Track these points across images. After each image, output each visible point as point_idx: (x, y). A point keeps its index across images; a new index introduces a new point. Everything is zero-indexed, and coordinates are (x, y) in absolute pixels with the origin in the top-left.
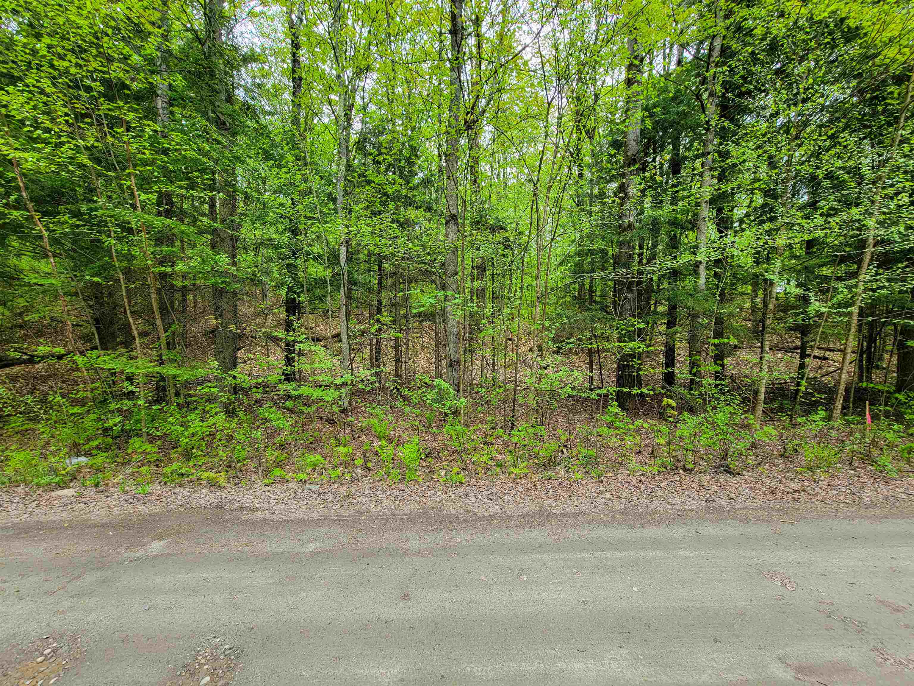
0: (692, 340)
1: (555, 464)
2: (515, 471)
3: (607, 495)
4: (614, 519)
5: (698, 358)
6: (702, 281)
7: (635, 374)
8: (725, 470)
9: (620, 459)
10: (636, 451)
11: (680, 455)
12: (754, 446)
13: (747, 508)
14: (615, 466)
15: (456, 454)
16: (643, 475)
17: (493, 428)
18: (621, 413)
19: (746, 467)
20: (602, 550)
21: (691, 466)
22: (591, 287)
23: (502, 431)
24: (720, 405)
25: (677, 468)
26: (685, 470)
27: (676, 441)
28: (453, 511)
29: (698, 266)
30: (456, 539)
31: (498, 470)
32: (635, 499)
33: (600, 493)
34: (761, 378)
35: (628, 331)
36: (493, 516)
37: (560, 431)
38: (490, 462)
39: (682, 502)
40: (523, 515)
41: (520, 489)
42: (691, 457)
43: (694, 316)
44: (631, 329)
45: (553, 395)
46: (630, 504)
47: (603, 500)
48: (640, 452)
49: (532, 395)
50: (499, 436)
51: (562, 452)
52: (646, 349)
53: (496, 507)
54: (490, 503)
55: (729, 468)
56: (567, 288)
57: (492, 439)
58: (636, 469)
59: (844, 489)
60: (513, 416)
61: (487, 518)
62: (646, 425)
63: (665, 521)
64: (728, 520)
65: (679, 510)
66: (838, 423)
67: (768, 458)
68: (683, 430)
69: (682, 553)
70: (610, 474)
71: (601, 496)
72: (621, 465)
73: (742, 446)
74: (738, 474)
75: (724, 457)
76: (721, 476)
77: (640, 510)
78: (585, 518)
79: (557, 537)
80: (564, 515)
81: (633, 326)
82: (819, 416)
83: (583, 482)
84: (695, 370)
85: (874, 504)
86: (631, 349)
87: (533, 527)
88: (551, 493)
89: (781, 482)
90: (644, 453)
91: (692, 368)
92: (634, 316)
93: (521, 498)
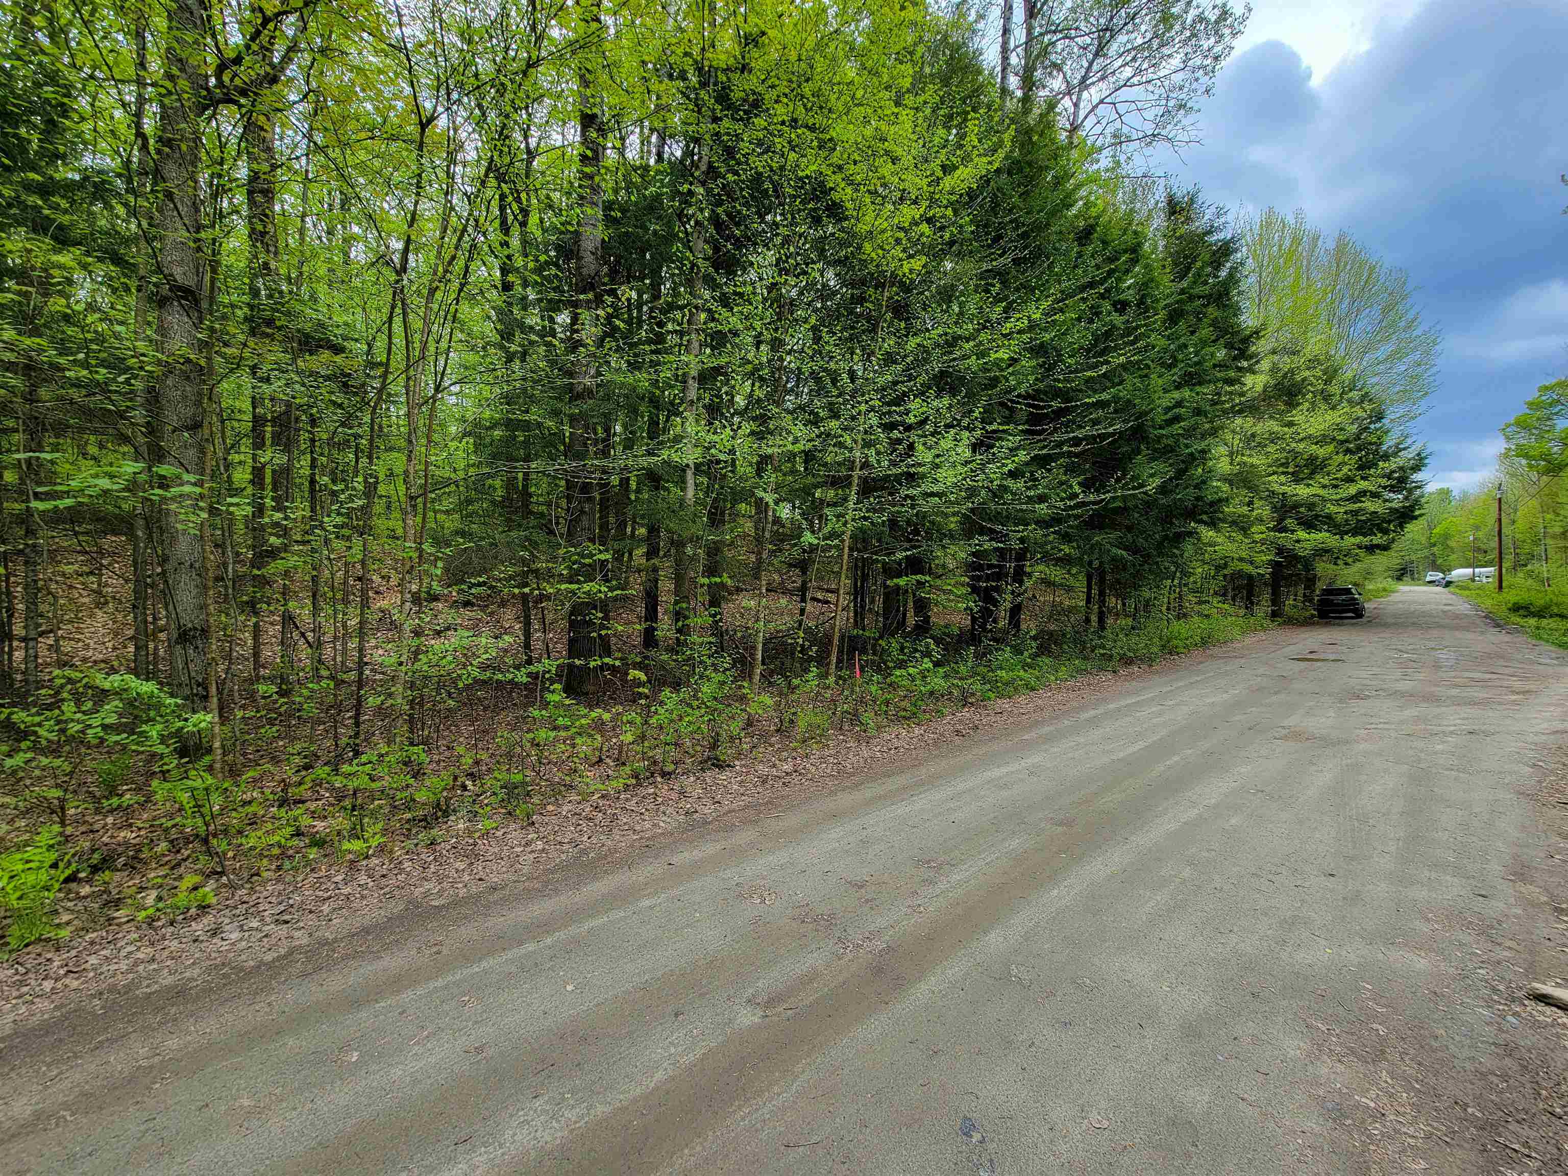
0: (679, 579)
1: (446, 814)
2: (357, 845)
3: (540, 845)
4: (546, 883)
5: (684, 605)
6: (690, 493)
7: (594, 634)
8: (713, 765)
9: (567, 778)
10: (595, 760)
11: (658, 754)
12: (749, 723)
13: (734, 811)
14: (559, 791)
15: (197, 844)
16: (603, 797)
17: (307, 767)
18: (567, 702)
19: (739, 755)
20: (520, 943)
21: (670, 768)
22: (526, 487)
23: (327, 769)
24: (708, 673)
25: (652, 774)
26: (664, 774)
27: (655, 733)
28: (169, 980)
29: (684, 471)
30: (173, 1043)
31: (313, 853)
32: (585, 838)
33: (527, 844)
34: (758, 632)
35: (584, 565)
36: (291, 952)
37: (461, 750)
38: (295, 842)
39: (654, 825)
40: (366, 931)
41: (363, 878)
42: (674, 753)
43: (680, 545)
44: (587, 561)
45: (446, 683)
46: (576, 850)
47: (532, 856)
48: (600, 760)
49: (398, 689)
50: (317, 783)
51: (464, 787)
52: (610, 594)
53: (297, 934)
54: (283, 930)
55: (718, 760)
56: (479, 486)
57: (303, 791)
58: (592, 789)
59: (831, 760)
60: (357, 735)
61: (270, 965)
62: (606, 716)
63: (628, 863)
64: (709, 834)
65: (648, 839)
66: (831, 679)
67: (764, 737)
68: (661, 715)
69: (646, 903)
70: (550, 808)
71: (529, 849)
72: (570, 787)
73: (735, 727)
74: (729, 766)
75: (714, 746)
76: (708, 773)
77: (592, 855)
78: (496, 896)
79: (435, 949)
80: (456, 903)
81: (591, 556)
82: (812, 674)
83: (499, 834)
84: (680, 624)
85: (857, 770)
86: (588, 593)
87: (386, 947)
88: (433, 868)
89: (774, 766)
90: (608, 760)
91: (677, 620)
92: (592, 540)
93: (363, 897)
